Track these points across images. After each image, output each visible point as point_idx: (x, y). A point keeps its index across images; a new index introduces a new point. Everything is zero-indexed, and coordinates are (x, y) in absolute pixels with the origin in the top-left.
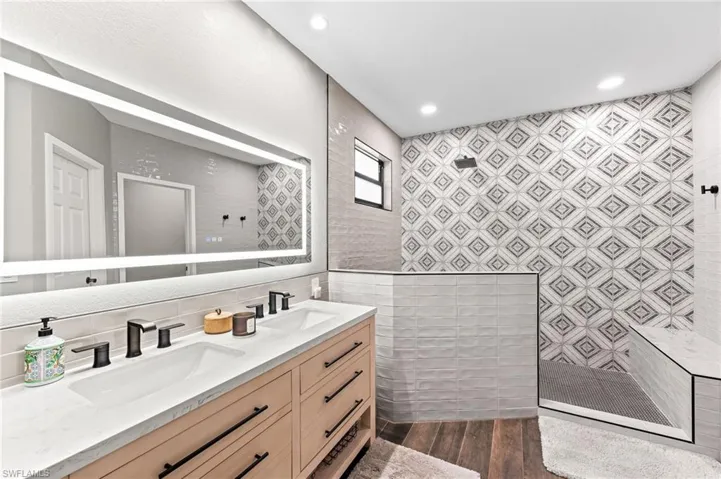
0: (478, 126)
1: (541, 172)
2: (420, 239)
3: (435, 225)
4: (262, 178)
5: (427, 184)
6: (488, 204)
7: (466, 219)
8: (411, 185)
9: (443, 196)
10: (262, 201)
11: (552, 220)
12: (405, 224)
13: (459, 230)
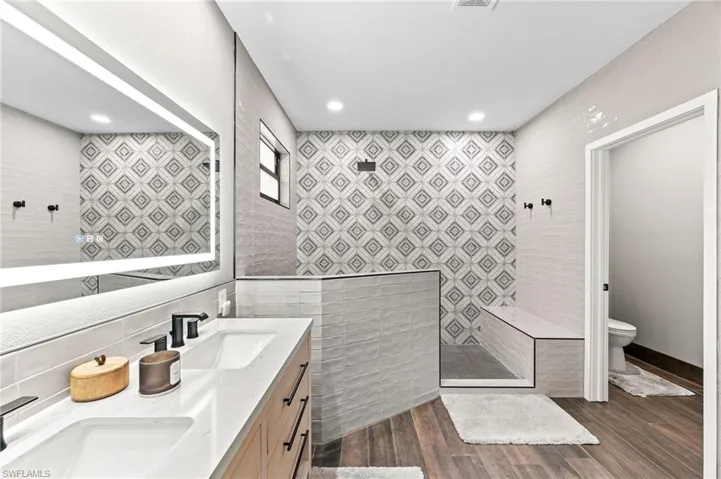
0: (374, 133)
1: (423, 181)
2: (317, 240)
3: (332, 226)
4: (88, 152)
5: (324, 183)
6: (383, 208)
7: (362, 221)
8: (307, 182)
9: (340, 197)
10: (89, 184)
11: (431, 224)
12: (301, 223)
13: (356, 231)
